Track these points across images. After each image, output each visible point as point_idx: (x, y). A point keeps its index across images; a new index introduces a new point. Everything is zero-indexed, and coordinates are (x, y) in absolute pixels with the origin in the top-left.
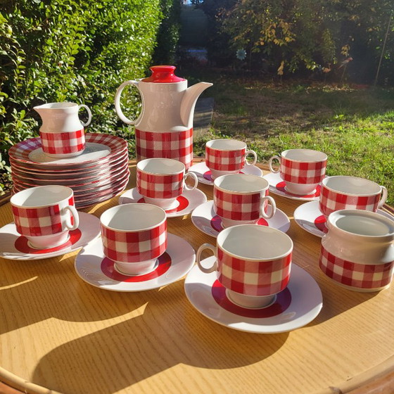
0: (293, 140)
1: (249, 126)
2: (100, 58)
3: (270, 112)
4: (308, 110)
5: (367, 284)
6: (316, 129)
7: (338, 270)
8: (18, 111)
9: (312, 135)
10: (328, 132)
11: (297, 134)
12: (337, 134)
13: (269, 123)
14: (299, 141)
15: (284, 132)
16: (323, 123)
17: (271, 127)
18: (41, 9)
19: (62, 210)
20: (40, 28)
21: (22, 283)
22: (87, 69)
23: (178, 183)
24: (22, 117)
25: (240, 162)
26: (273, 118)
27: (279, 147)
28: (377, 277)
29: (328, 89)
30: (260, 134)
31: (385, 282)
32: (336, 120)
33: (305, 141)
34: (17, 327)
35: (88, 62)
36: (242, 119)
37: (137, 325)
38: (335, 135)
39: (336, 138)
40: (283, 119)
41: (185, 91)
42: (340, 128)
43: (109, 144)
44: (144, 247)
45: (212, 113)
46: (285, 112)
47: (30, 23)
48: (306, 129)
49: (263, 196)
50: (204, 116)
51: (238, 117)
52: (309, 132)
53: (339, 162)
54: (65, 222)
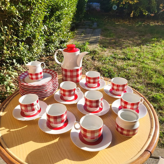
0: (132, 51)
1: (115, 43)
3: (124, 36)
4: (141, 35)
5: (128, 135)
6: (143, 45)
7: (119, 130)
8: (21, 43)
9: (141, 48)
10: (148, 47)
11: (135, 47)
12: (152, 47)
13: (124, 42)
14: (135, 51)
15: (129, 46)
16: (147, 42)
17: (124, 44)
18: (29, 1)
19: (35, 105)
20: (29, 10)
21: (23, 128)
22: (48, 22)
23: (73, 92)
24: (23, 45)
25: (97, 81)
26: (125, 39)
27: (126, 54)
28: (131, 133)
29: (152, 24)
30: (119, 47)
31: (134, 134)
32: (153, 41)
33: (137, 51)
34: (21, 144)
35: (48, 20)
36: (112, 39)
37: (55, 145)
38: (151, 48)
39: (151, 49)
40: (130, 39)
41: (79, 55)
42: (154, 45)
43: (52, 74)
44: (59, 120)
45: (100, 36)
46: (131, 36)
47: (25, 7)
48: (138, 45)
49: (100, 101)
50: (96, 38)
51: (111, 38)
52: (140, 46)
53: (150, 61)
54: (35, 108)
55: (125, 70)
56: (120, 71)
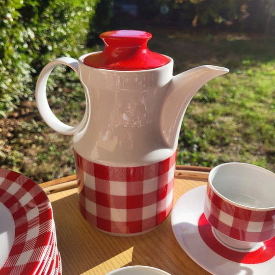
2: (48, 12)
4: (220, 56)
16: (235, 67)
29: (232, 38)
32: (244, 65)
35: (37, 16)
42: (250, 72)
55: (213, 125)
56: (203, 127)
